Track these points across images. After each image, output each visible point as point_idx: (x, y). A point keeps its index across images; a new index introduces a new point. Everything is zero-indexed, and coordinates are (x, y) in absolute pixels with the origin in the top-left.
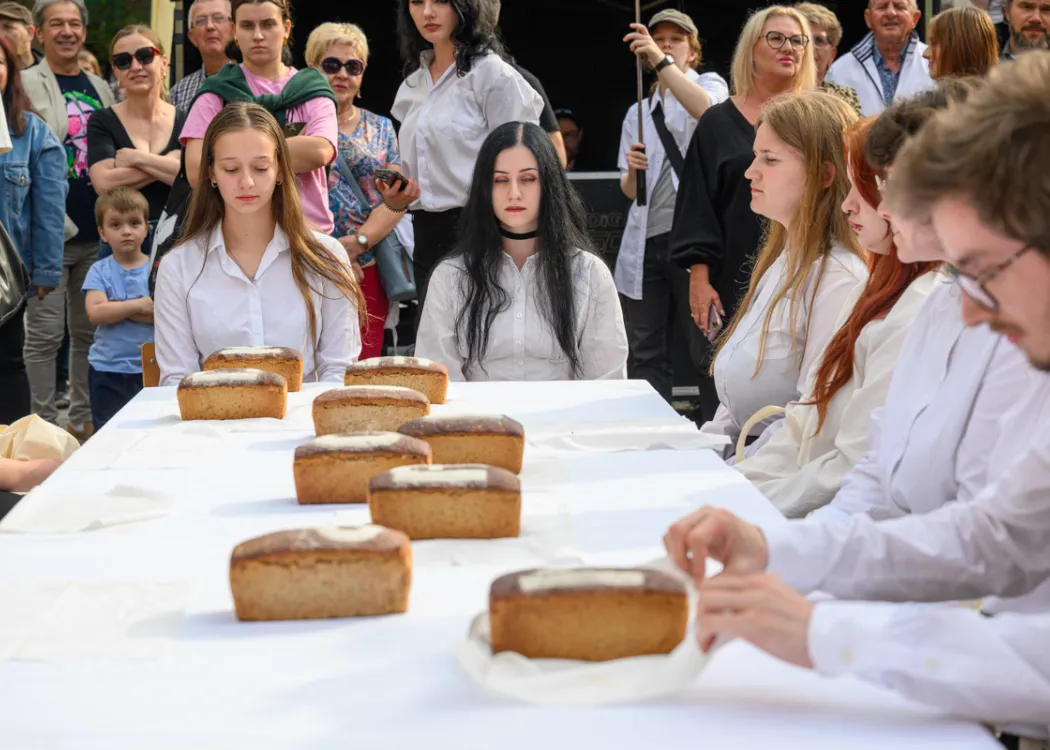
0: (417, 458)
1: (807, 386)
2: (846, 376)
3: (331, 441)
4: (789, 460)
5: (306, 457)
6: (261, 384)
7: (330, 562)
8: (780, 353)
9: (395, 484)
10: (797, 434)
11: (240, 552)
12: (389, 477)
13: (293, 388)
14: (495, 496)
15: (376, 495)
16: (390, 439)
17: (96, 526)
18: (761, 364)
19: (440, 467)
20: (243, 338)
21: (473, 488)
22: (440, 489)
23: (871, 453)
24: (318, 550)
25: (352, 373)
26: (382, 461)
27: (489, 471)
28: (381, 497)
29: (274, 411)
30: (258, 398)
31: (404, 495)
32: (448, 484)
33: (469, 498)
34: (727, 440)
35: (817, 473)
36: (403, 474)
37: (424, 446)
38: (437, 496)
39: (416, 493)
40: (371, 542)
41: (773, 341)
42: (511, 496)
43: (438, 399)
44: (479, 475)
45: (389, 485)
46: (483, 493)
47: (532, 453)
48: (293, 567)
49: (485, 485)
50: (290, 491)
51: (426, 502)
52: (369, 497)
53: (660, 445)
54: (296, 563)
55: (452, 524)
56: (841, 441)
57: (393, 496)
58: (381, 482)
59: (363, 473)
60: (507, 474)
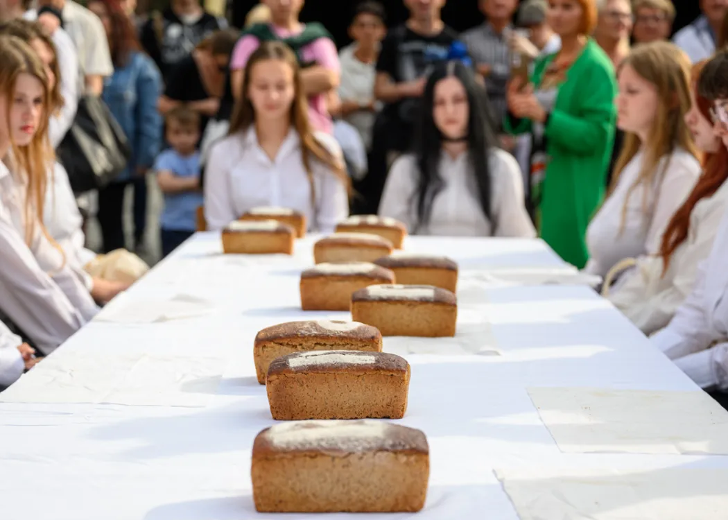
0: (384, 280)
1: (654, 244)
2: (683, 237)
3: (326, 268)
4: (640, 295)
5: (308, 278)
6: (278, 232)
7: (325, 345)
8: (635, 223)
9: (369, 296)
10: (647, 279)
11: (262, 335)
12: (365, 292)
13: (299, 235)
14: (438, 308)
15: (356, 304)
16: (367, 267)
17: (162, 319)
18: (622, 230)
19: (401, 286)
20: (265, 203)
21: (424, 301)
22: (401, 301)
23: (698, 292)
24: (316, 336)
25: (341, 228)
26: (360, 283)
27: (435, 290)
28: (360, 305)
29: (285, 250)
30: (275, 242)
31: (375, 304)
32: (406, 298)
33: (421, 308)
34: (598, 280)
35: (660, 304)
36: (375, 290)
37: (390, 274)
38: (399, 306)
39: (384, 304)
40: (353, 332)
41: (631, 214)
42: (449, 308)
43: (398, 246)
44: (428, 292)
45: (365, 297)
46: (430, 306)
47: (464, 282)
48: (299, 347)
49: (432, 300)
50: (297, 301)
51: (391, 310)
52: (351, 306)
53: (551, 282)
54: (301, 345)
55: (408, 326)
56: (678, 282)
57: (368, 305)
58: (360, 296)
59: (348, 289)
60: (447, 293)
